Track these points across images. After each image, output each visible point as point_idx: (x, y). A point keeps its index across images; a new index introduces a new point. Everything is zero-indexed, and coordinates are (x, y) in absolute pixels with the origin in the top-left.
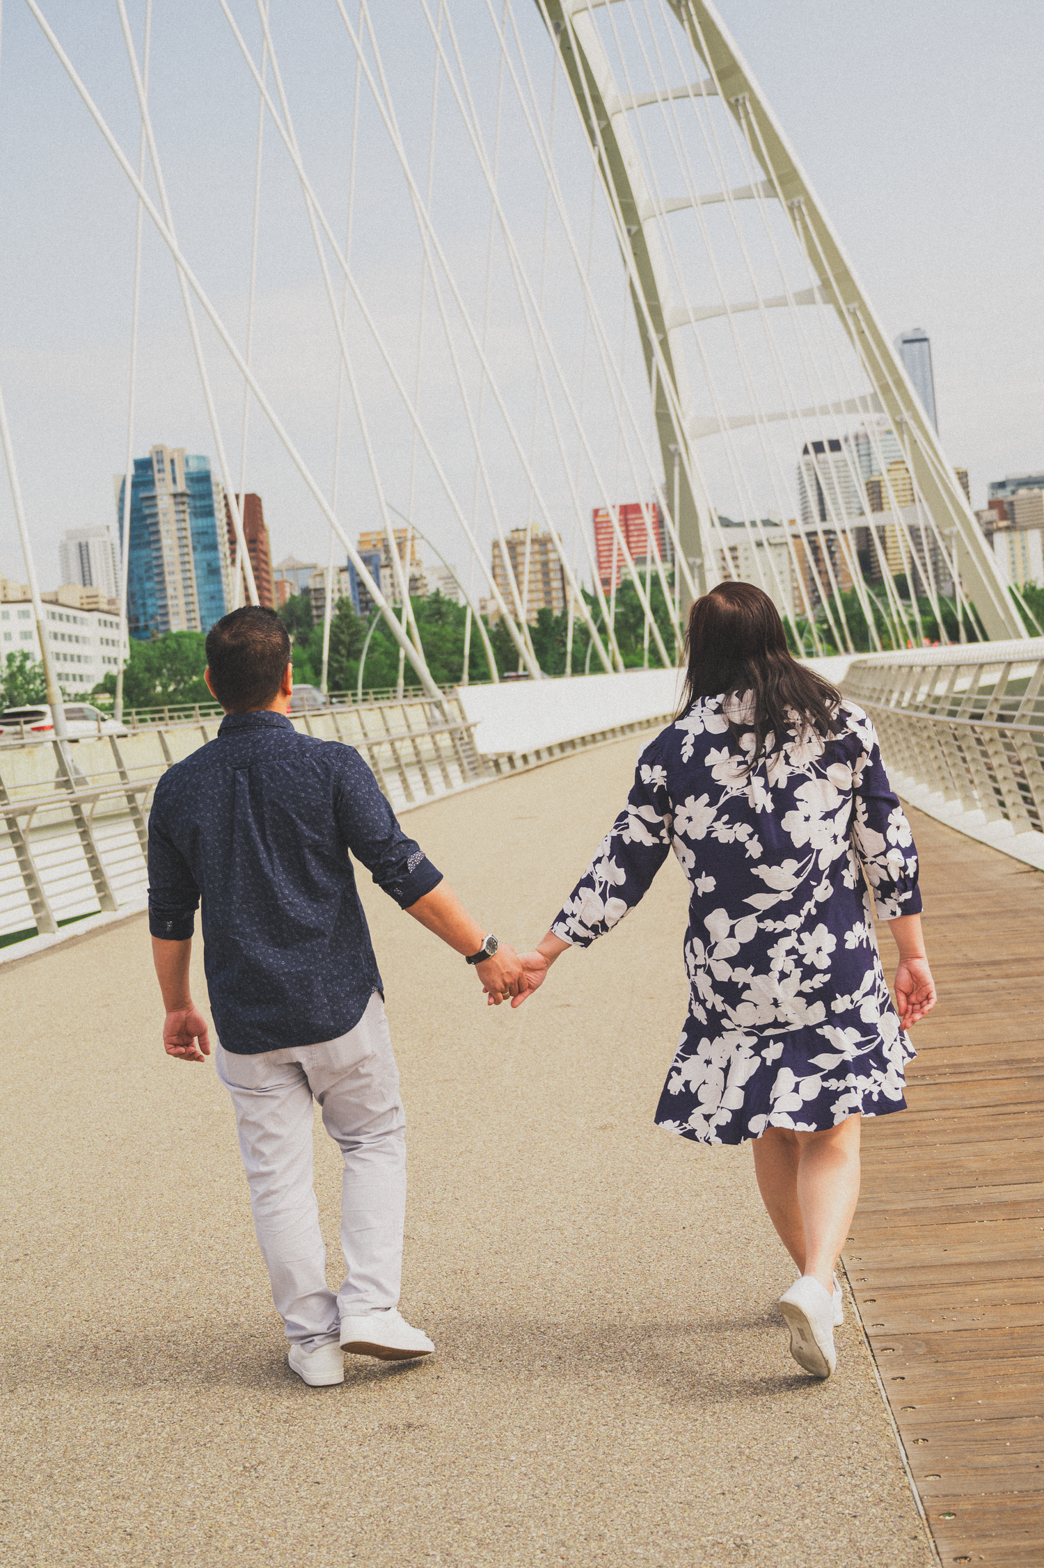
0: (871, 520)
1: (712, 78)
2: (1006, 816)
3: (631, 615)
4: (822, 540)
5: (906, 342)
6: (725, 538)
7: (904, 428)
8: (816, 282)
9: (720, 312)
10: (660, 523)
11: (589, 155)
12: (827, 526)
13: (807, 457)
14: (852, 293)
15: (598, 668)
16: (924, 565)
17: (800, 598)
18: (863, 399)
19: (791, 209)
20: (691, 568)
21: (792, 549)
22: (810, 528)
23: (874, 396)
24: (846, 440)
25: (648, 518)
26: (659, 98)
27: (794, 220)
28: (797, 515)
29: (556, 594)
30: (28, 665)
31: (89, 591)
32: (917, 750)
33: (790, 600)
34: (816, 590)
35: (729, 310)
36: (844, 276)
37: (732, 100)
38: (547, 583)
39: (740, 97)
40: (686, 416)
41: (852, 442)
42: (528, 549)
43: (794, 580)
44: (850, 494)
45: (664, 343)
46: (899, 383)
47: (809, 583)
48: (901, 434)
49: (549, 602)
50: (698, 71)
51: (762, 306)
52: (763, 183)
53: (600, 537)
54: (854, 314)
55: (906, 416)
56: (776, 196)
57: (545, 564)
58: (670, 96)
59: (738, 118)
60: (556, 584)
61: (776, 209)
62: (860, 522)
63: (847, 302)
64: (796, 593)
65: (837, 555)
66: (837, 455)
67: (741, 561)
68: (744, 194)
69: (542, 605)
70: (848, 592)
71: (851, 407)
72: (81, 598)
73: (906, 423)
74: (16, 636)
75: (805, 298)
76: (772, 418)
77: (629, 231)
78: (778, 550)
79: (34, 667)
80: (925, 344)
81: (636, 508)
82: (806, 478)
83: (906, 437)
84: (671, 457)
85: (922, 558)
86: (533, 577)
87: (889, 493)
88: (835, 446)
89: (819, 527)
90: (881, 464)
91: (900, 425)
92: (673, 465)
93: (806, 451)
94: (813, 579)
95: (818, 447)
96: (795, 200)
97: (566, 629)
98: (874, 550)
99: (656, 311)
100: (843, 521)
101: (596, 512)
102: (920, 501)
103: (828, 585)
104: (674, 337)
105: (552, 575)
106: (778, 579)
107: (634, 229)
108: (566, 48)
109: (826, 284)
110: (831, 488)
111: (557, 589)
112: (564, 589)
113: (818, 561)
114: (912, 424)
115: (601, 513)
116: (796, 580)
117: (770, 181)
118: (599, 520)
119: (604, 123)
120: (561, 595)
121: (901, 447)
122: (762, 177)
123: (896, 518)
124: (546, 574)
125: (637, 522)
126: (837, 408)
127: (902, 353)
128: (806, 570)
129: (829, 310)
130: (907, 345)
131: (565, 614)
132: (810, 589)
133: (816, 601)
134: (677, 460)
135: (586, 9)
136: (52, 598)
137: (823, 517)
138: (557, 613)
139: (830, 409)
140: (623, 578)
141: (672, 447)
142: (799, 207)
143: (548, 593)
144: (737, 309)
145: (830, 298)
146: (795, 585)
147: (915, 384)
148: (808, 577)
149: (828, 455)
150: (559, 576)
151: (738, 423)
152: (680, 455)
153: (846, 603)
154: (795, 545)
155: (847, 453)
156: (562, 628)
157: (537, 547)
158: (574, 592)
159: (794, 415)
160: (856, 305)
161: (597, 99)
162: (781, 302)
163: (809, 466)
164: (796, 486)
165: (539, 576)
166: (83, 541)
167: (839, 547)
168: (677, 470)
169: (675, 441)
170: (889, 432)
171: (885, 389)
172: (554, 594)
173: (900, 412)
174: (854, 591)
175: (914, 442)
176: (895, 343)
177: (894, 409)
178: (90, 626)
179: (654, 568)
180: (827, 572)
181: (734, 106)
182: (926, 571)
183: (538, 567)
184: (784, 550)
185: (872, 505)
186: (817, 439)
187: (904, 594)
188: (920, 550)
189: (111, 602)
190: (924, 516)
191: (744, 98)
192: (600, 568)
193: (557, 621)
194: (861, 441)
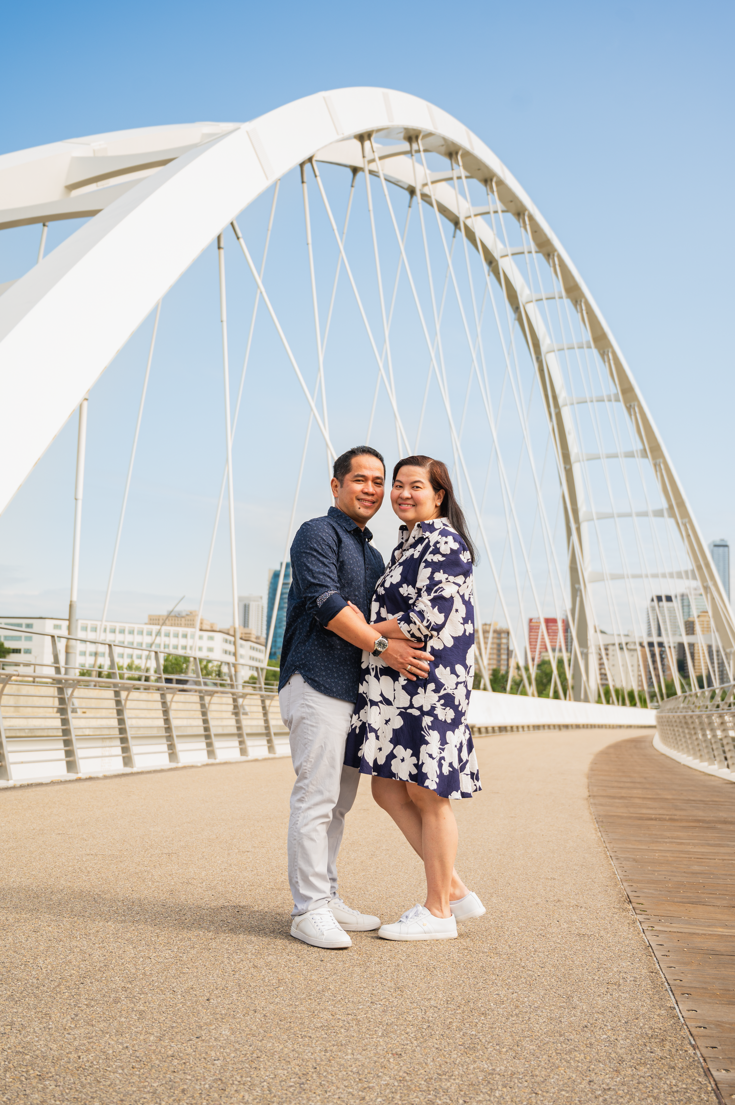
0: (686, 640)
1: (618, 393)
2: (728, 767)
3: (544, 678)
4: (657, 650)
5: (716, 546)
6: (602, 640)
7: (708, 590)
8: (664, 505)
9: (611, 516)
10: (567, 629)
11: (548, 426)
12: (660, 639)
13: (653, 603)
14: (685, 514)
15: (524, 693)
16: (714, 671)
17: (642, 681)
18: (686, 572)
19: (655, 465)
20: (582, 653)
21: (639, 653)
22: (650, 640)
23: (693, 571)
24: (676, 597)
25: (560, 625)
26: (588, 400)
27: (656, 471)
28: (644, 634)
29: (504, 662)
30: (210, 665)
31: (246, 630)
32: (688, 736)
33: (636, 680)
34: (651, 678)
35: (615, 515)
36: (681, 504)
37: (628, 405)
38: (499, 655)
39: (632, 404)
40: (587, 569)
41: (679, 598)
42: (491, 635)
43: (639, 671)
44: (675, 627)
45: (578, 530)
46: (708, 565)
47: (648, 673)
48: (706, 593)
49: (499, 666)
50: (612, 388)
51: (634, 515)
52: (641, 450)
53: (532, 634)
54: (685, 525)
55: (710, 584)
56: (647, 457)
57: (499, 645)
58: (594, 399)
59: (630, 415)
60: (504, 657)
61: (646, 465)
62: (678, 639)
63: (682, 518)
64: (640, 678)
65: (665, 660)
66: (670, 604)
67: (610, 657)
68: (630, 455)
69: (495, 667)
70: (670, 680)
71: (679, 575)
72: (242, 634)
73: (710, 588)
74: (205, 649)
75: (659, 513)
76: (635, 576)
77: (565, 468)
78: (632, 653)
79: (212, 667)
80: (726, 549)
81: (554, 621)
82: (651, 618)
83: (709, 596)
84: (576, 591)
85: (713, 667)
86: (492, 652)
87: (698, 628)
88: (669, 599)
89: (655, 639)
90: (695, 613)
91: (706, 588)
92: (577, 596)
93: (653, 600)
94: (650, 672)
95: (659, 599)
96: (658, 461)
97: (507, 681)
98: (686, 660)
99: (575, 511)
100: (670, 640)
101: (531, 620)
102: (714, 632)
103: (658, 676)
104: (584, 527)
105: (502, 651)
106: (630, 668)
107: (568, 467)
108: (541, 370)
109: (671, 507)
110: (665, 622)
111: (504, 660)
112: (508, 660)
113: (654, 662)
114: (713, 589)
115: (533, 621)
116: (640, 671)
117: (645, 450)
118: (532, 624)
119: (557, 410)
120: (506, 663)
121: (706, 603)
122: (640, 447)
123: (700, 640)
124: (499, 650)
125: (554, 628)
126: (671, 575)
127: (712, 553)
128: (646, 666)
129: (671, 521)
130: (716, 549)
131: (507, 672)
132: (648, 677)
133: (651, 684)
134: (579, 594)
135: (554, 351)
136: (226, 631)
137: (660, 635)
138: (503, 672)
139: (667, 575)
140: (542, 658)
141: (577, 586)
142: (660, 465)
143: (499, 661)
144: (621, 515)
145: (672, 514)
146: (640, 673)
147: (719, 570)
148: (648, 670)
149: (664, 603)
150: (506, 652)
151: (615, 577)
152: (581, 591)
153: (667, 687)
154: (642, 651)
155: (676, 604)
156: (505, 680)
157: (496, 635)
158: (512, 663)
159: (647, 576)
160: (686, 520)
161: (555, 398)
162: (645, 514)
163: (653, 609)
164: (645, 619)
165: (495, 651)
166: (247, 604)
167: (667, 655)
168: (578, 599)
169: (579, 583)
170: (701, 595)
171: (699, 567)
172: (502, 662)
173: (707, 581)
174: (673, 681)
175: (713, 599)
176: (709, 546)
177: (703, 580)
178: (245, 650)
179: (560, 655)
180: (658, 669)
181: (629, 408)
182: (715, 675)
183: (495, 646)
184: (634, 653)
185: (686, 631)
186: (659, 594)
187: (701, 686)
188: (712, 663)
189: (257, 638)
190: (716, 641)
191: (634, 405)
192: (530, 645)
193: (503, 676)
194: (685, 597)
